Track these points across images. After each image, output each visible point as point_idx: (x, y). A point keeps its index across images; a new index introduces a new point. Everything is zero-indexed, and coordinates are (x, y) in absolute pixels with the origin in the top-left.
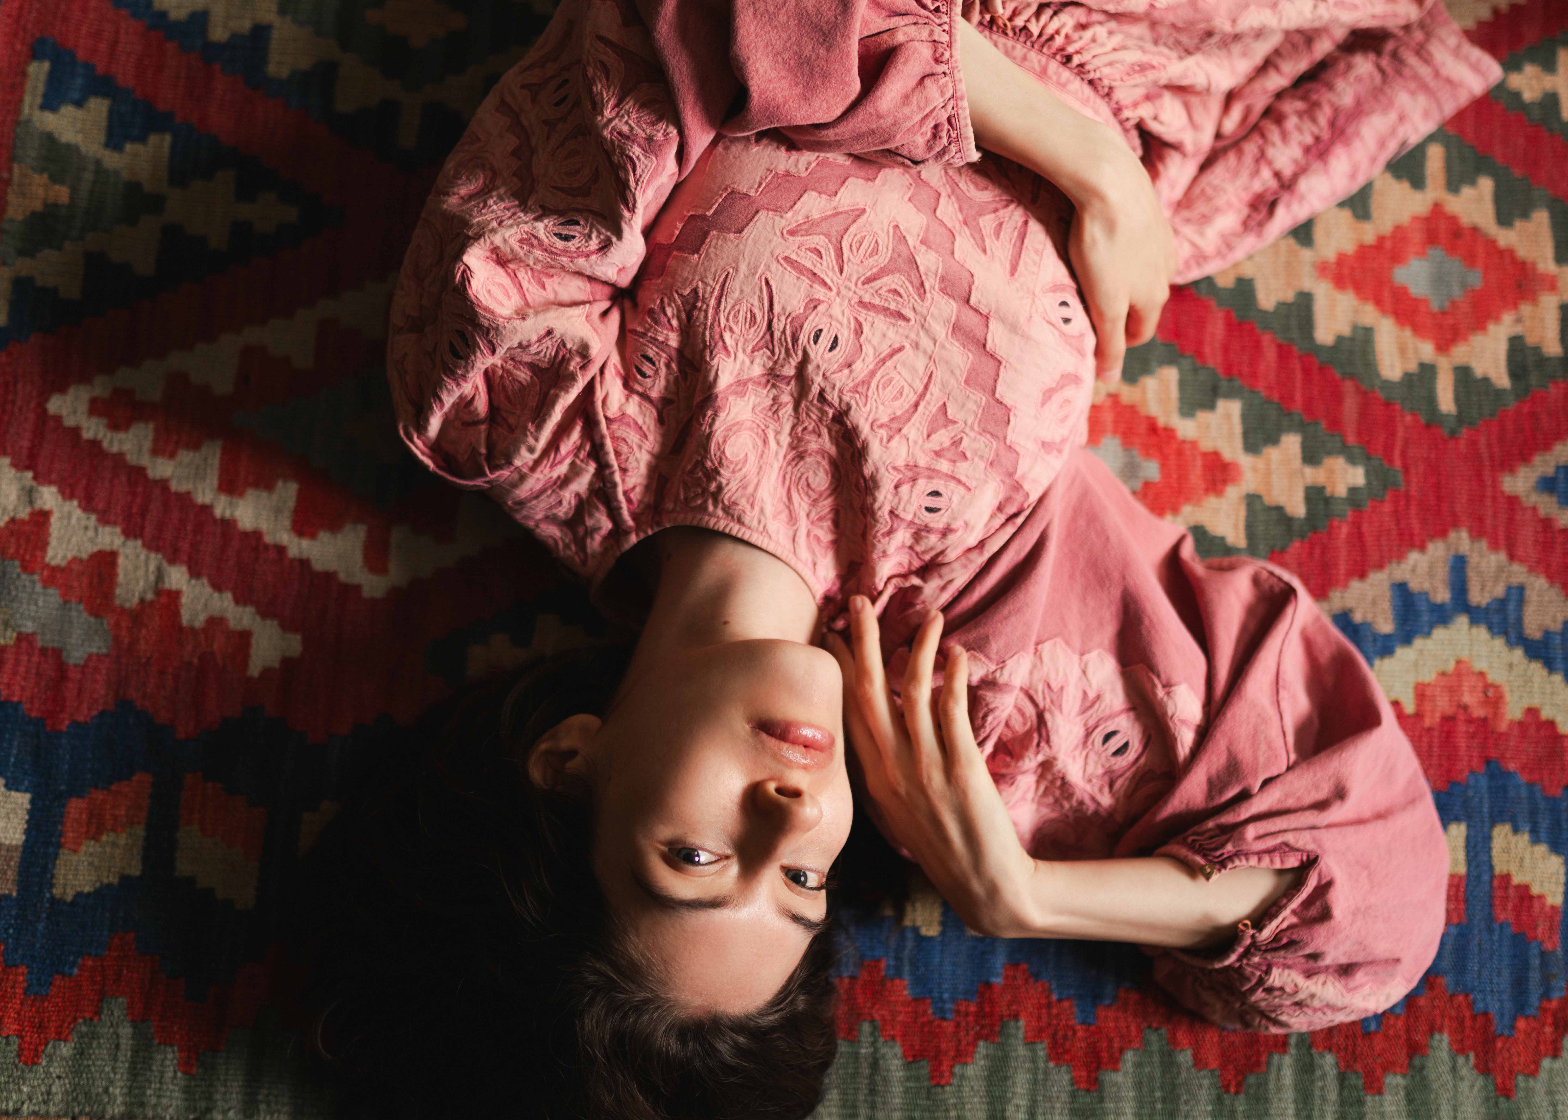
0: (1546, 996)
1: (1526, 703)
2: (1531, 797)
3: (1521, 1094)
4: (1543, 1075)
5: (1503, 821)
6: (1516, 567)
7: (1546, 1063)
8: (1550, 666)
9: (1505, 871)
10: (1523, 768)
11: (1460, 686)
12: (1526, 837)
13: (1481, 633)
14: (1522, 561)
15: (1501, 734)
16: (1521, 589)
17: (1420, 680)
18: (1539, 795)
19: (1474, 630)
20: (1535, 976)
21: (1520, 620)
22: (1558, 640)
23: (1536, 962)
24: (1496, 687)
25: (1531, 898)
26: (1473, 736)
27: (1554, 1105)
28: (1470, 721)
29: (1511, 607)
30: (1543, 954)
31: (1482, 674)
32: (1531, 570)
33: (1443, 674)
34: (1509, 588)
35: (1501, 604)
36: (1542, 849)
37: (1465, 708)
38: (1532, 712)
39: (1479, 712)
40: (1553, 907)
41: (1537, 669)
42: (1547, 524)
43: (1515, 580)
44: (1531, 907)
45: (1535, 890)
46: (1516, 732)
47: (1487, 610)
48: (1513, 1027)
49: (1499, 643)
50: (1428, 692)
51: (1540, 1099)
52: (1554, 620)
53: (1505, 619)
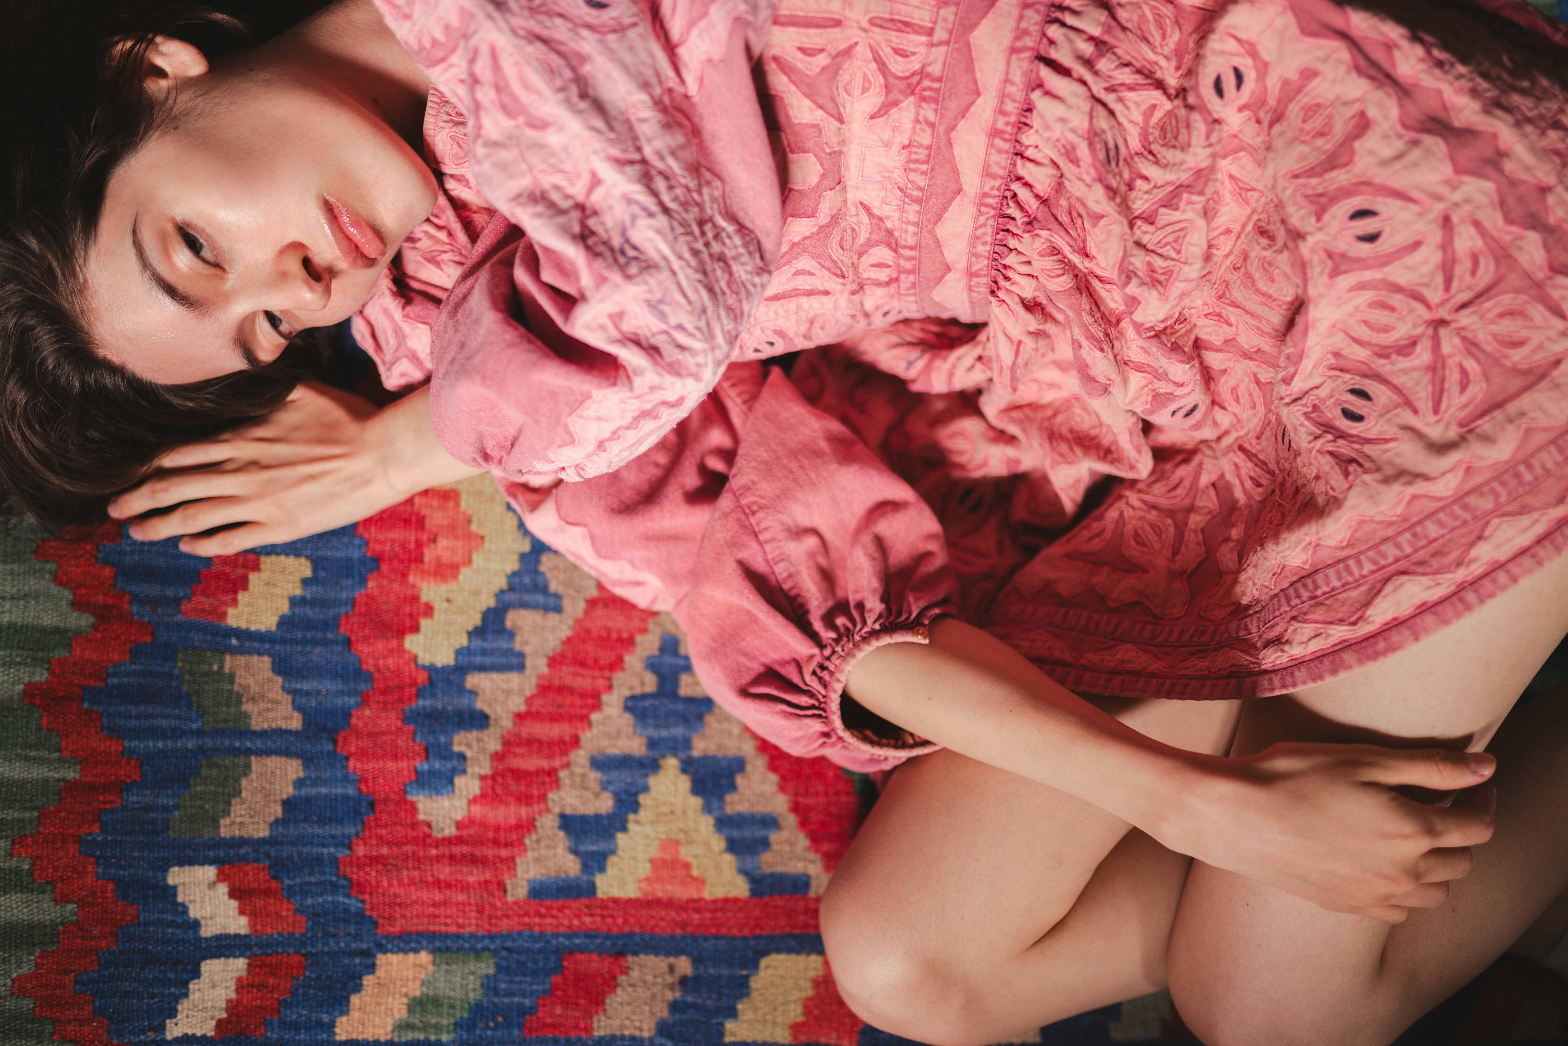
0: (135, 598)
1: (439, 606)
2: (340, 603)
3: (39, 565)
4: (55, 590)
5: (315, 569)
6: (582, 605)
7: (67, 594)
8: (477, 633)
9: (262, 566)
10: (370, 597)
11: (456, 538)
12: (298, 592)
13: (512, 565)
14: (587, 612)
15: (404, 575)
16: (558, 610)
17: (464, 497)
18: (343, 610)
19: (516, 557)
20: (154, 590)
21: (524, 605)
22: (503, 644)
23: (170, 592)
24: (455, 576)
25: (235, 592)
26: (403, 546)
27: (24, 597)
28: (419, 545)
29: (540, 598)
30: (177, 601)
31: (469, 562)
32: (578, 621)
33: (469, 521)
34: (557, 596)
35: (543, 588)
36: (285, 607)
37: (434, 540)
38: (429, 610)
39: (429, 555)
40: (224, 615)
41: (476, 620)
42: (629, 642)
43: (566, 603)
44: (225, 592)
45: (242, 597)
46: (409, 592)
47: (536, 572)
48: (106, 563)
49: (502, 583)
50: (451, 504)
51: (32, 584)
52: (526, 643)
53: (527, 590)
